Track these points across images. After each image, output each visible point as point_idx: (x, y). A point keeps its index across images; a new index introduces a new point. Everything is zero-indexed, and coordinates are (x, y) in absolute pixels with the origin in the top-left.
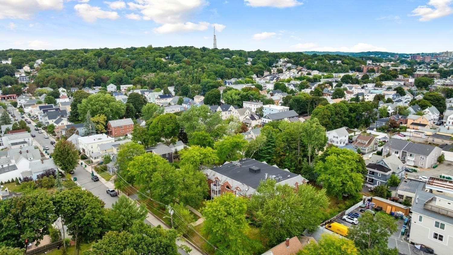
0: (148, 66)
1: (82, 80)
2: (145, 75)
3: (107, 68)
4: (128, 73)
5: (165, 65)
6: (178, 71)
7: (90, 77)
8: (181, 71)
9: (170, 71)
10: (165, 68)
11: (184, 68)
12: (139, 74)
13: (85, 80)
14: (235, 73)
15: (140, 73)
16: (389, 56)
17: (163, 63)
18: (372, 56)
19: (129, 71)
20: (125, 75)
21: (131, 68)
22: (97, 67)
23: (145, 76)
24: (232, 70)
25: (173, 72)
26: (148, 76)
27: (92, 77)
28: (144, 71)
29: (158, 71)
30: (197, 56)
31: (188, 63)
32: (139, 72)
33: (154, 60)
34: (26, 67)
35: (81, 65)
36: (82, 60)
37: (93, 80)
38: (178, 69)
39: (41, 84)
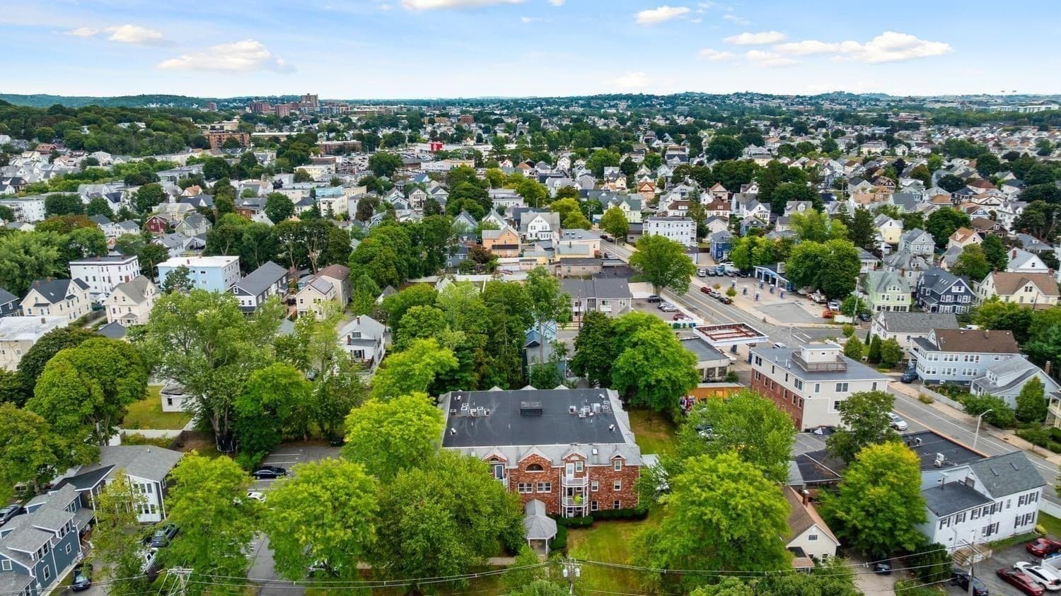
16: (195, 106)
18: (154, 106)
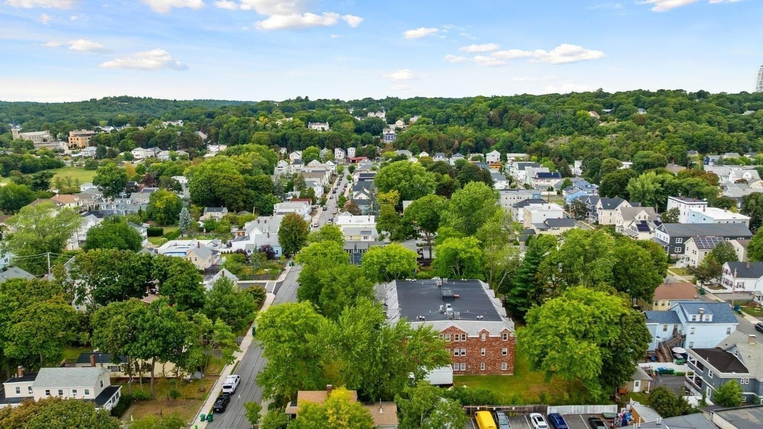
0: (562, 124)
1: (457, 142)
2: (553, 139)
3: (500, 125)
4: (527, 134)
5: (592, 122)
6: (614, 135)
7: (468, 139)
8: (620, 134)
9: (599, 133)
10: (591, 128)
11: (628, 129)
12: (542, 137)
13: (460, 143)
14: (738, 143)
15: (545, 135)
17: (588, 121)
19: (529, 131)
20: (520, 138)
21: (532, 126)
22: (485, 124)
23: (552, 141)
24: (732, 137)
25: (604, 136)
26: (557, 142)
27: (471, 138)
28: (553, 133)
29: (576, 133)
30: (665, 108)
31: (641, 121)
32: (543, 134)
33: (574, 114)
34: (399, 121)
35: (465, 121)
36: (469, 114)
37: (471, 144)
38: (615, 131)
39: (402, 144)
